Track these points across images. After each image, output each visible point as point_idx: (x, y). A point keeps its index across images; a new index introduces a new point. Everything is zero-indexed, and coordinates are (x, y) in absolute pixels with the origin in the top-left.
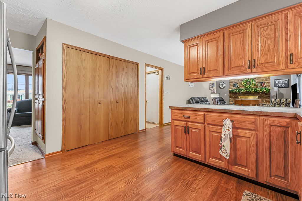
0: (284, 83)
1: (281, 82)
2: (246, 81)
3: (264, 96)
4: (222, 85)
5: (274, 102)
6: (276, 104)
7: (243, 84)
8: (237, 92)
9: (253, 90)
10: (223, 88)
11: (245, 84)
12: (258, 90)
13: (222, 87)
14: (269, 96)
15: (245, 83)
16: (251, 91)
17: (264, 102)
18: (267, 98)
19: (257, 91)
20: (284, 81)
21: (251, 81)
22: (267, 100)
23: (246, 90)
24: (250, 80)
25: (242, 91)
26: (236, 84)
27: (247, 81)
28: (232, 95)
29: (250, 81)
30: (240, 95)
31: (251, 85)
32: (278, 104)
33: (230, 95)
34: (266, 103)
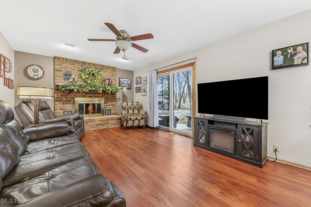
0: (128, 83)
1: (126, 82)
2: (88, 72)
3: (110, 98)
4: (36, 71)
5: (127, 107)
6: (129, 109)
7: (82, 76)
8: (75, 90)
9: (101, 89)
10: (38, 79)
11: (86, 78)
12: (108, 90)
13: (36, 77)
14: (115, 99)
15: (87, 76)
16: (98, 90)
17: (111, 107)
18: (113, 101)
19: (106, 90)
20: (127, 81)
21: (96, 74)
22: (113, 103)
23: (92, 87)
24: (94, 72)
25: (84, 90)
26: (70, 75)
27: (90, 73)
28: (61, 95)
29: (93, 74)
30: (77, 97)
31: (95, 81)
32: (131, 109)
33: (56, 95)
34: (112, 108)
